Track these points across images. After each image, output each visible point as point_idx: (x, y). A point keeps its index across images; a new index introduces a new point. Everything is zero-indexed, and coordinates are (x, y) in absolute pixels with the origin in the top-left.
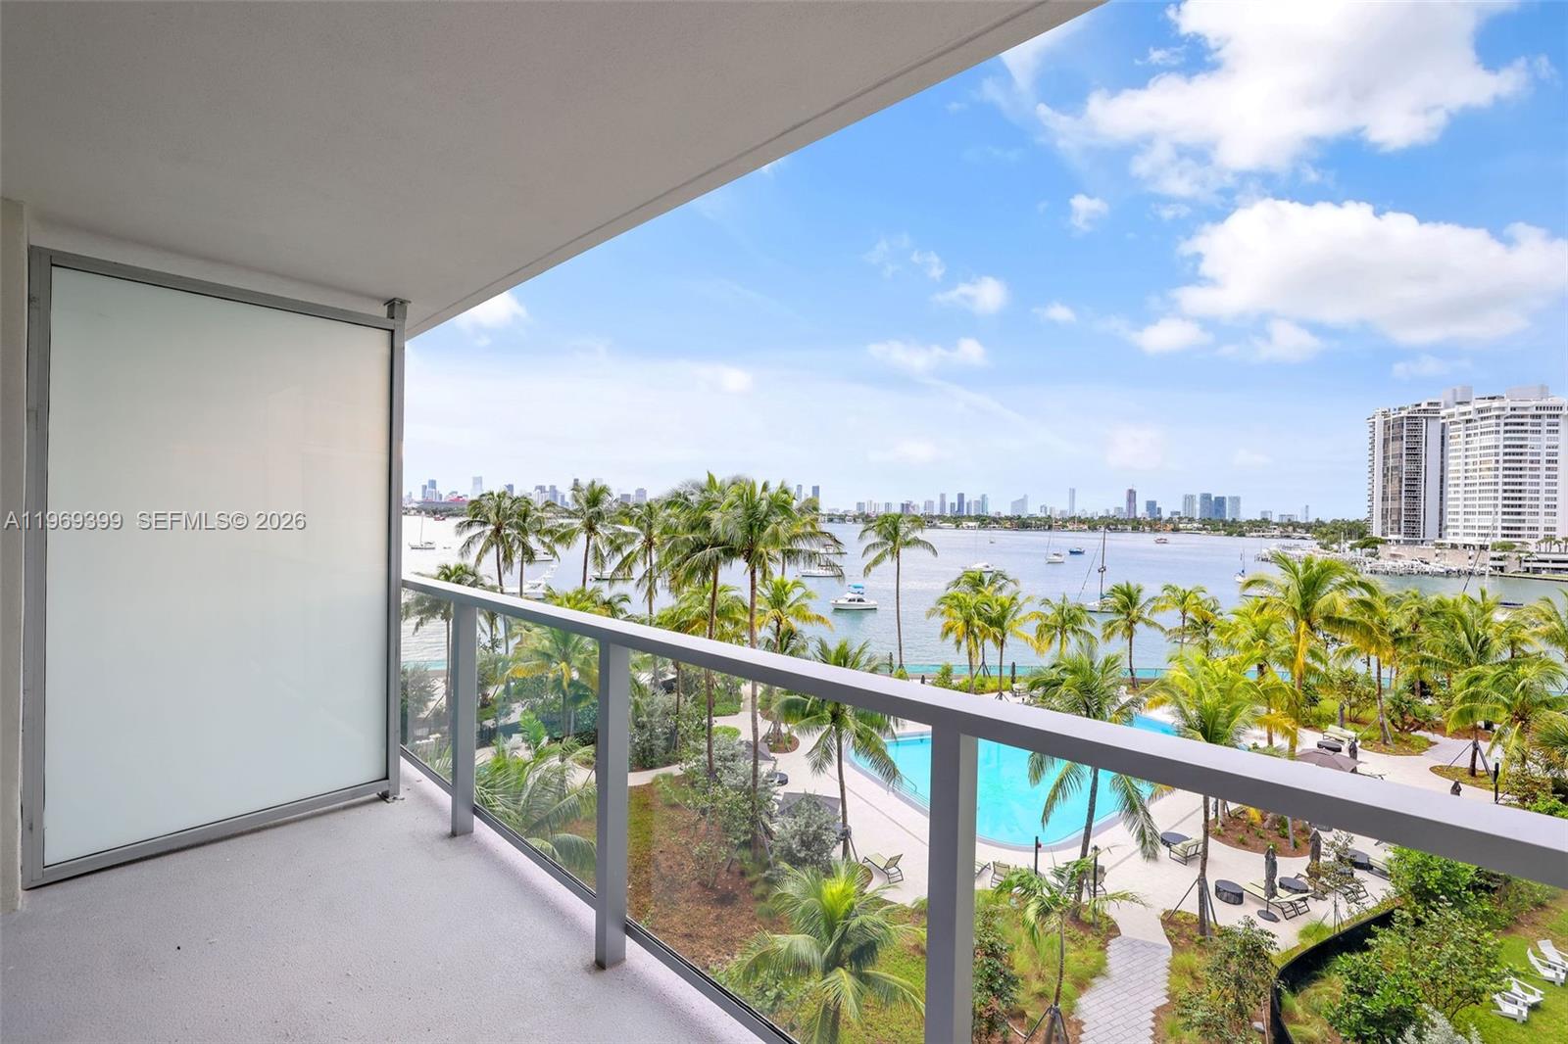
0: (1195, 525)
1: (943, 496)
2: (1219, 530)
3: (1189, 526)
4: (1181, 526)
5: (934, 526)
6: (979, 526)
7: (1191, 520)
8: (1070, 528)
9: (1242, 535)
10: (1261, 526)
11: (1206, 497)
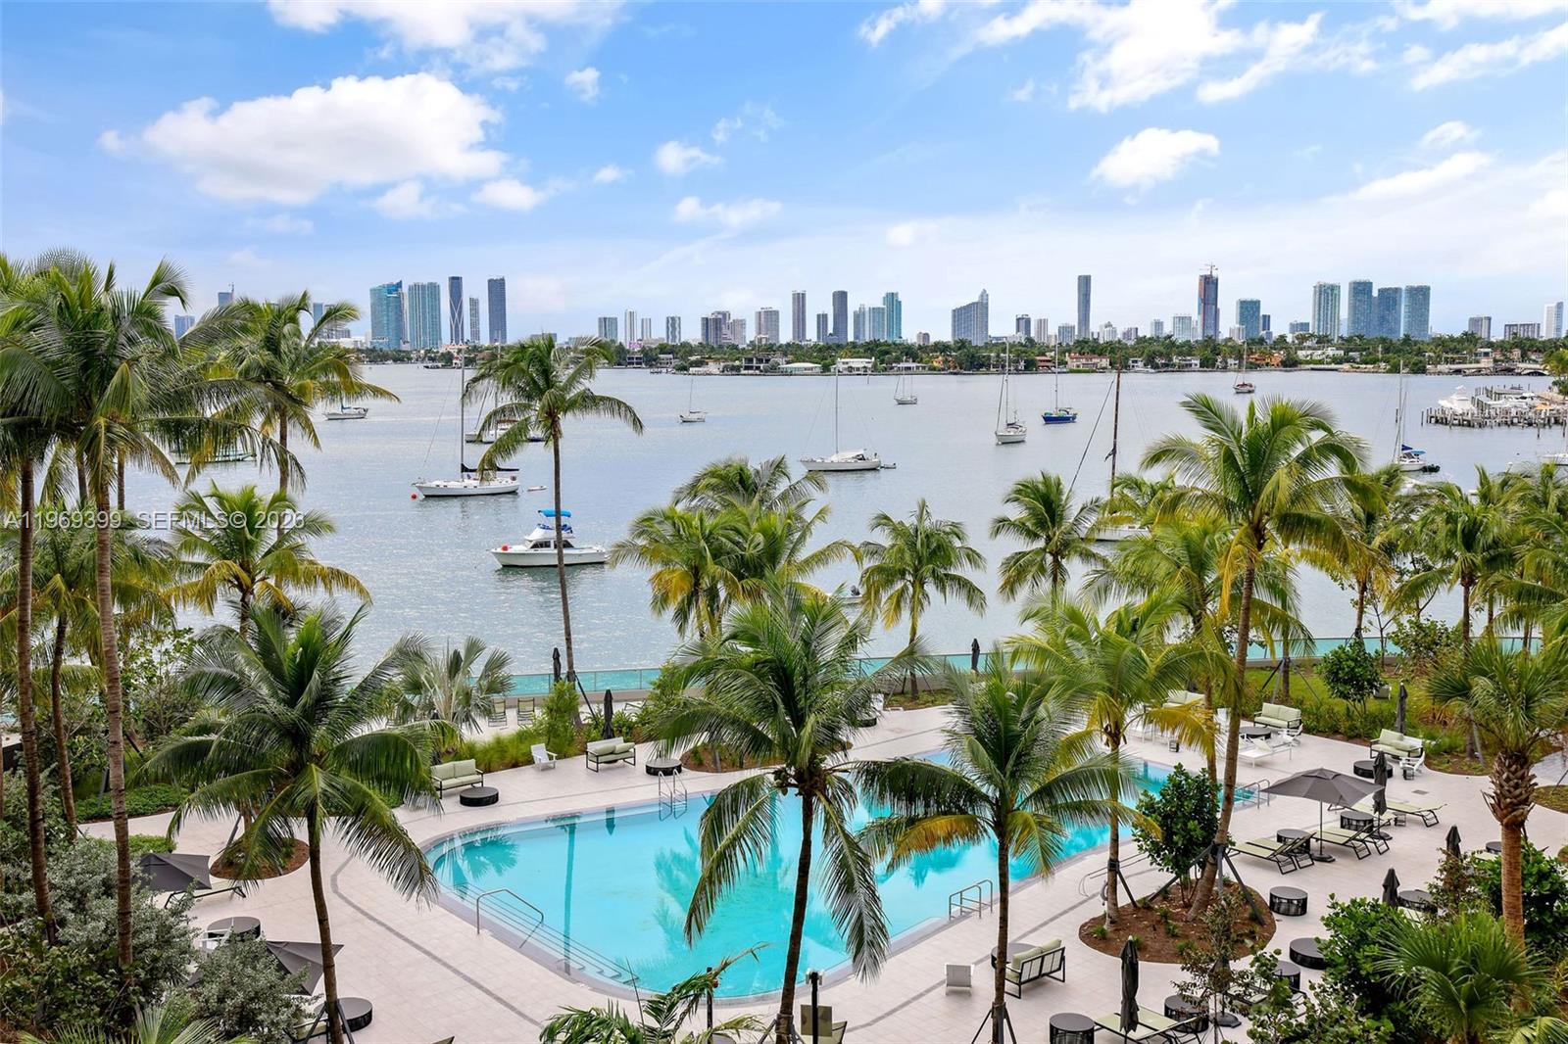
0: (1331, 352)
1: (800, 300)
2: (1374, 362)
3: (1318, 355)
4: (1301, 354)
5: (774, 370)
6: (875, 369)
7: (1323, 341)
8: (1072, 364)
9: (1419, 369)
10: (1459, 350)
11: (1361, 289)
